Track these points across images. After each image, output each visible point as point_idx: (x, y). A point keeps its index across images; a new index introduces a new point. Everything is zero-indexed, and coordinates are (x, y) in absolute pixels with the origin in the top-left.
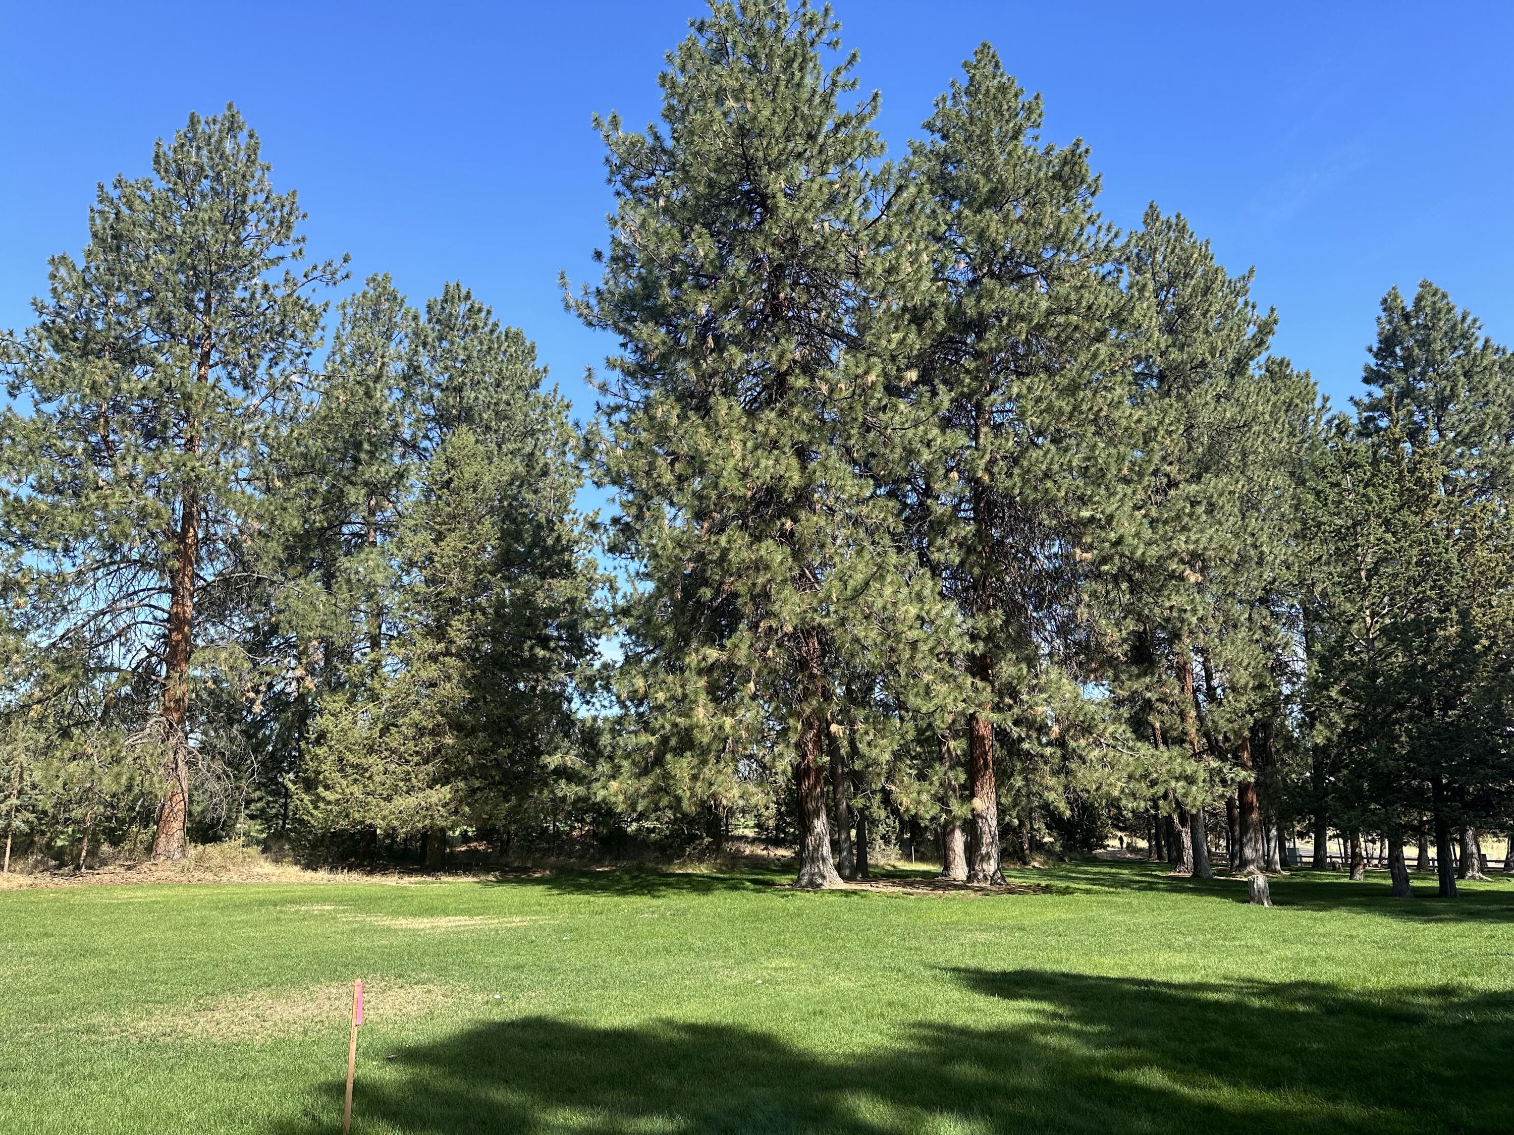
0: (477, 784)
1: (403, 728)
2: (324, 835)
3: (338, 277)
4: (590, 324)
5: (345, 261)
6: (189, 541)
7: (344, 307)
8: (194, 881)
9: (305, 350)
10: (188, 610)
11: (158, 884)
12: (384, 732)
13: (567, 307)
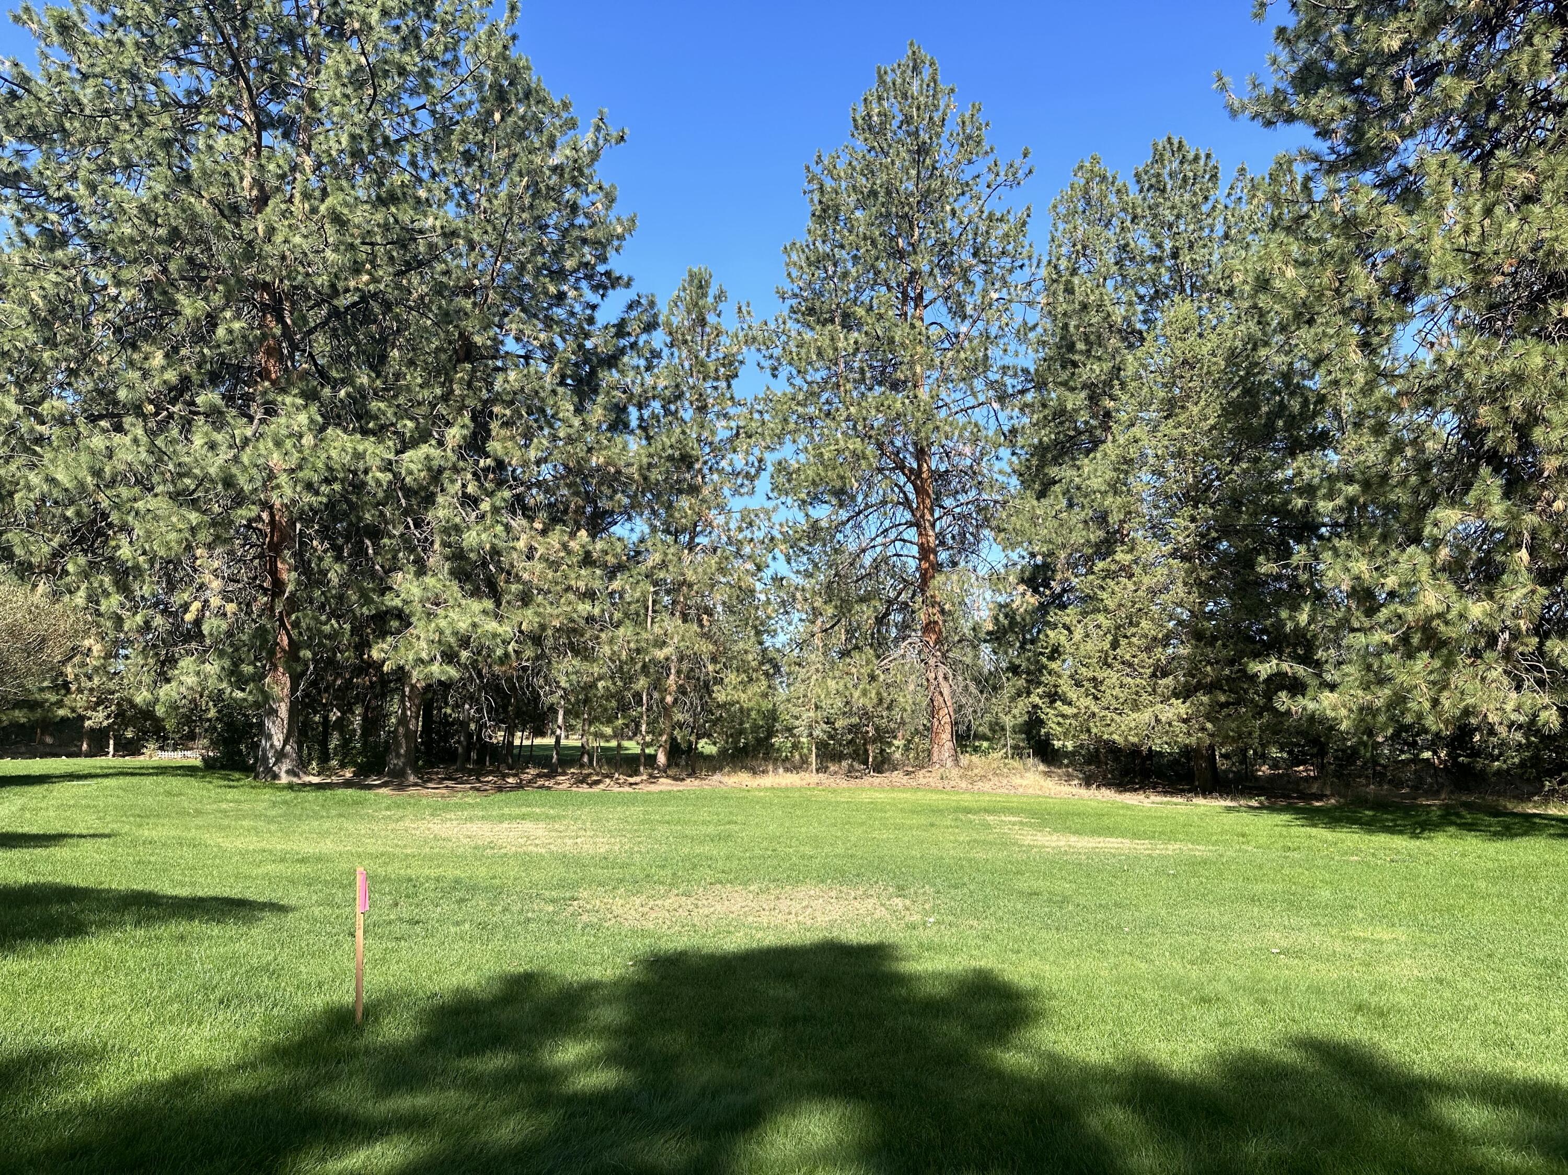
0: (1223, 699)
1: (1134, 640)
2: (1097, 750)
3: (1020, 175)
4: (1269, 123)
5: (1025, 156)
6: (924, 476)
7: (1055, 207)
8: (948, 788)
9: (1016, 264)
10: (931, 539)
11: (893, 788)
12: (1115, 645)
13: (1234, 113)
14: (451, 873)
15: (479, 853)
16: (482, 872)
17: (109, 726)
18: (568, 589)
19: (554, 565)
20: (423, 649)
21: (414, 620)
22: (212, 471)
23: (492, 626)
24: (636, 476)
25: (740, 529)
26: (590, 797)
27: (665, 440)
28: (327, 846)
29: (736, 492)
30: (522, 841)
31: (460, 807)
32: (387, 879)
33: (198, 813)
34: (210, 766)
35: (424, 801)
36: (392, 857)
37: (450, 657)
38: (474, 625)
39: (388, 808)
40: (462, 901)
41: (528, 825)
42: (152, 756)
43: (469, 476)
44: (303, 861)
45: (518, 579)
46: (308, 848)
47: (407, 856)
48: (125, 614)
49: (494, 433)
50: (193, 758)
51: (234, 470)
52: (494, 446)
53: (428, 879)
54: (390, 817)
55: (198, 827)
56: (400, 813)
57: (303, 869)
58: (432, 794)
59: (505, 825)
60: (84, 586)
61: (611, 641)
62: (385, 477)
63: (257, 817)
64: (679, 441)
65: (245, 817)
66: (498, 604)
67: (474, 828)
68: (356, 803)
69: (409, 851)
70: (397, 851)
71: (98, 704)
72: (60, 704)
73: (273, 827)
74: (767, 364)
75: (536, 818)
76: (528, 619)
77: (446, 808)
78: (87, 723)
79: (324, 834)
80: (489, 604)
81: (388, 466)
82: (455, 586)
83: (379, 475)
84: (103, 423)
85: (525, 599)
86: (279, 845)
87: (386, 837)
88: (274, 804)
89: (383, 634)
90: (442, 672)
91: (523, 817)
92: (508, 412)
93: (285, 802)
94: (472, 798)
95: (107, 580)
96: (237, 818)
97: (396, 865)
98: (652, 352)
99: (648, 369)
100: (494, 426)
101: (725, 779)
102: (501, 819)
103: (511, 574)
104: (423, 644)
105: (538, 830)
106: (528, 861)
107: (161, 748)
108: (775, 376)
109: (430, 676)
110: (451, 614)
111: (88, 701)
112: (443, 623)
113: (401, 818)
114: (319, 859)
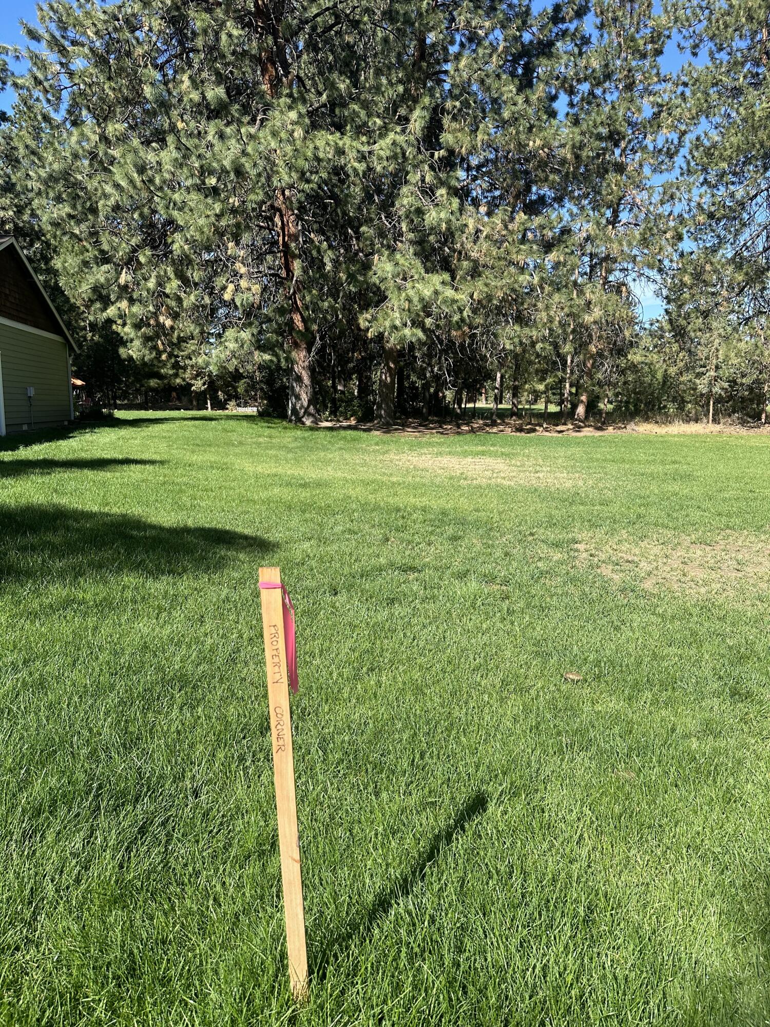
14: (436, 504)
15: (454, 484)
16: (464, 503)
17: (205, 390)
18: (510, 263)
19: (498, 243)
20: (396, 317)
21: (388, 293)
22: (227, 163)
23: (449, 293)
24: (569, 156)
25: (662, 203)
26: (531, 440)
27: (596, 118)
28: (328, 473)
29: (655, 170)
30: (489, 474)
31: (430, 444)
32: (376, 508)
33: (241, 443)
34: (262, 415)
35: (403, 440)
36: (381, 485)
37: (417, 323)
38: (436, 293)
39: (377, 444)
40: (454, 539)
41: (489, 461)
42: (233, 409)
43: (427, 168)
44: (304, 486)
45: (468, 258)
46: (312, 474)
47: (393, 483)
48: (183, 295)
49: (446, 127)
50: (251, 411)
51: (243, 160)
52: (447, 138)
53: (415, 509)
54: (378, 451)
55: (236, 455)
56: (386, 448)
57: (304, 494)
58: (408, 436)
59: (469, 459)
60: (154, 274)
61: (547, 308)
62: (361, 167)
63: (280, 448)
64: (610, 117)
65: (271, 448)
66: (453, 278)
67: (445, 461)
68: (354, 440)
69: (394, 479)
70: (385, 479)
71: (197, 375)
72: (176, 375)
73: (290, 456)
74: (688, 44)
75: (495, 455)
76: (478, 289)
77: (420, 445)
78: (193, 388)
79: (328, 462)
80: (446, 276)
81: (362, 157)
82: (418, 263)
83: (356, 165)
84: (154, 144)
85: (475, 273)
86: (289, 470)
87: (376, 466)
88: (296, 439)
89: (365, 307)
90: (413, 335)
91: (483, 453)
92: (458, 104)
93: (304, 438)
94: (437, 438)
95: (170, 270)
96: (267, 448)
97: (385, 492)
98: (583, 37)
99: (581, 54)
100: (446, 121)
101: (636, 428)
102: (465, 454)
103: (463, 254)
104: (397, 315)
105: (499, 464)
106: (504, 494)
107: (239, 405)
108: (695, 54)
109: (402, 339)
110: (417, 285)
111: (192, 374)
112: (411, 293)
113: (387, 452)
114: (319, 484)
